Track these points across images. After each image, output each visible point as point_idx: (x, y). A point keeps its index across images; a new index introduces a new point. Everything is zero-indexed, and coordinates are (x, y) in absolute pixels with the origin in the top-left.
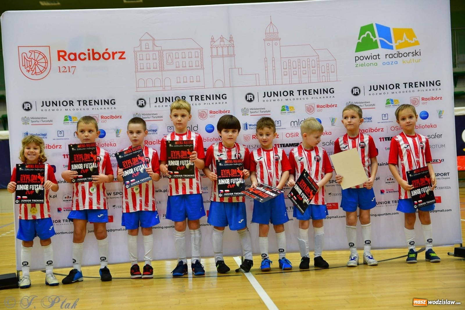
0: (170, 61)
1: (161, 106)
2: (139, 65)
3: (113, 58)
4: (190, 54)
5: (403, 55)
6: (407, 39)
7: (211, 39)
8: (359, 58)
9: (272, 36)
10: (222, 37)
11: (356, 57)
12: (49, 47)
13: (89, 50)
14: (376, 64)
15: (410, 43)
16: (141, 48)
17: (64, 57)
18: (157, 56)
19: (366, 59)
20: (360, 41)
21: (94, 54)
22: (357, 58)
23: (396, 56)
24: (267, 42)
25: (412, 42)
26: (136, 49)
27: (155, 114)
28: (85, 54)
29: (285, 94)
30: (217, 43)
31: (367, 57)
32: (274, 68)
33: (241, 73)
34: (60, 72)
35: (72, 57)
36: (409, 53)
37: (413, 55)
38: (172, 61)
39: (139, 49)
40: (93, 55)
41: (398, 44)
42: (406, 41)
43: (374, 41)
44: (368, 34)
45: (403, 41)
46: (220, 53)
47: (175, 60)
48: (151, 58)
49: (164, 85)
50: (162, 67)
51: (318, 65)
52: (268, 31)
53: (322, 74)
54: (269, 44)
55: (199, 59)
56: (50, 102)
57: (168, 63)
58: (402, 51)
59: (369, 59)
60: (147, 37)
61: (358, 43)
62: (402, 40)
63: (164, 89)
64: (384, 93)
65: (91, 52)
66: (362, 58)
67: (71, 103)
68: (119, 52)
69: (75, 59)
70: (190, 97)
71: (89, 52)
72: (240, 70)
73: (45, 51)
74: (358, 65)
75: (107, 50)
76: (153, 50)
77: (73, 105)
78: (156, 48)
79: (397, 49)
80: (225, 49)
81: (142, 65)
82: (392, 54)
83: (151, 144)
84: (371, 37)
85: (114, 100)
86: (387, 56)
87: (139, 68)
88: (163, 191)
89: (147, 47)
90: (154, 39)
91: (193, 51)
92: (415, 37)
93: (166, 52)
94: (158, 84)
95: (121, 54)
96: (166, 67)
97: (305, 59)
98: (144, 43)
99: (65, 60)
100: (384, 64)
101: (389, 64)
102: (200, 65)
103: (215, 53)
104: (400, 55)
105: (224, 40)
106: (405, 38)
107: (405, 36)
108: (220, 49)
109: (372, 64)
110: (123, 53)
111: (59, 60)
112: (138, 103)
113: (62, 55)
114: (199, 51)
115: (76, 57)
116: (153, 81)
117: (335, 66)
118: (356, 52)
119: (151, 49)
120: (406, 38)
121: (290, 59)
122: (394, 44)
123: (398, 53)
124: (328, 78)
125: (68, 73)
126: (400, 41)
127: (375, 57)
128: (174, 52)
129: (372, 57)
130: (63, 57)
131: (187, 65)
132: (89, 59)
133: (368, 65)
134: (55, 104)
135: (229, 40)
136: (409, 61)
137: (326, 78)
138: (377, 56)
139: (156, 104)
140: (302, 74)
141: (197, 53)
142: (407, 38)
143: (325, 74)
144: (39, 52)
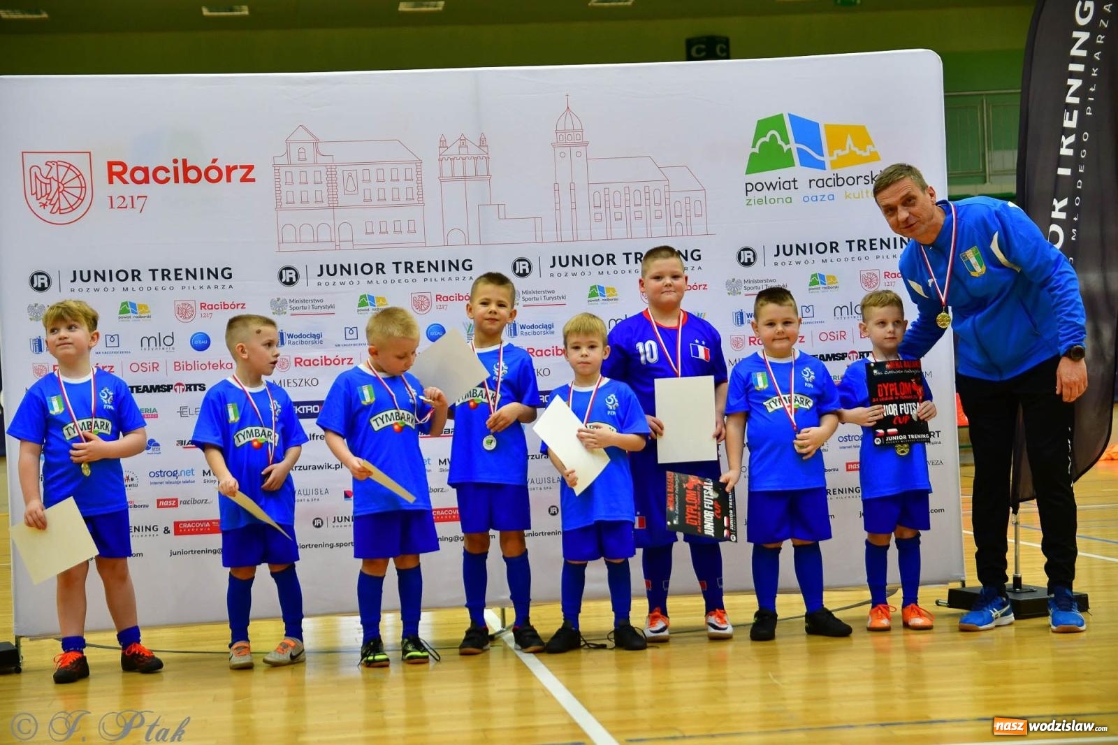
0: (351, 187)
1: (331, 284)
2: (284, 195)
3: (229, 180)
4: (394, 172)
5: (846, 181)
6: (854, 149)
7: (441, 141)
8: (754, 187)
9: (570, 138)
10: (463, 138)
11: (746, 184)
12: (90, 153)
13: (175, 161)
14: (789, 200)
15: (860, 155)
16: (289, 159)
17: (123, 176)
18: (324, 177)
19: (769, 189)
20: (756, 150)
21: (186, 169)
22: (749, 187)
23: (831, 182)
24: (559, 150)
25: (864, 154)
26: (278, 161)
27: (318, 301)
28: (167, 171)
29: (598, 260)
30: (454, 150)
31: (771, 184)
32: (573, 204)
33: (502, 216)
34: (112, 207)
35: (139, 175)
36: (858, 178)
37: (867, 182)
38: (357, 188)
39: (284, 161)
40: (186, 172)
41: (835, 158)
42: (852, 153)
43: (785, 151)
44: (773, 136)
45: (847, 152)
46: (459, 172)
47: (362, 186)
48: (311, 180)
49: (337, 238)
50: (335, 199)
51: (667, 200)
52: (561, 127)
53: (675, 220)
54: (563, 155)
55: (413, 184)
56: (89, 272)
57: (346, 192)
58: (844, 173)
59: (774, 189)
60: (302, 135)
61: (753, 154)
62: (844, 149)
63: (338, 248)
64: (806, 262)
65: (180, 165)
66: (759, 187)
67: (136, 275)
68: (242, 167)
69: (146, 180)
70: (395, 265)
71: (176, 165)
72: (502, 208)
73: (81, 163)
74: (752, 202)
75: (214, 161)
76: (316, 163)
77: (139, 280)
78: (321, 159)
79: (833, 168)
80: (470, 164)
81: (290, 194)
82: (823, 180)
83: (310, 365)
84: (780, 142)
85: (230, 269)
86: (813, 183)
87: (284, 201)
88: (333, 466)
89: (302, 156)
90: (317, 141)
91: (401, 168)
92: (869, 144)
93: (345, 168)
94: (325, 235)
95: (246, 170)
96: (343, 200)
97: (641, 187)
98: (294, 148)
99: (125, 182)
100: (806, 199)
101: (817, 200)
102: (416, 197)
103: (447, 172)
104: (840, 182)
105: (468, 144)
106: (850, 148)
107: (849, 142)
108: (458, 164)
109: (780, 200)
110: (250, 168)
111: (111, 182)
112: (281, 276)
113: (116, 171)
114: (413, 166)
115: (147, 175)
116: (315, 230)
117: (703, 202)
118: (746, 174)
119: (310, 160)
120: (852, 145)
121: (607, 186)
122: (826, 159)
123: (835, 177)
124: (689, 227)
125: (129, 210)
126: (839, 152)
127: (787, 185)
128: (360, 168)
129: (780, 185)
130: (119, 175)
131: (389, 198)
132: (177, 181)
133: (772, 201)
134: (98, 276)
135: (478, 144)
136: (859, 194)
137: (685, 227)
138: (792, 184)
139: (322, 280)
140: (633, 217)
141: (409, 172)
142: (855, 146)
143: (683, 220)
144: (68, 166)
